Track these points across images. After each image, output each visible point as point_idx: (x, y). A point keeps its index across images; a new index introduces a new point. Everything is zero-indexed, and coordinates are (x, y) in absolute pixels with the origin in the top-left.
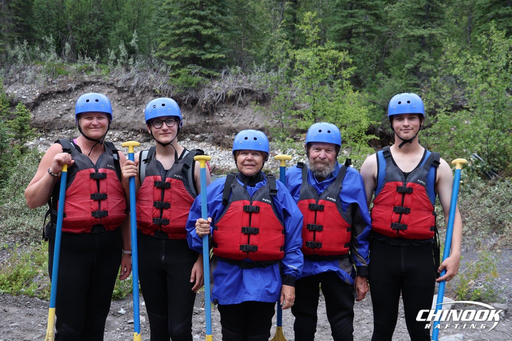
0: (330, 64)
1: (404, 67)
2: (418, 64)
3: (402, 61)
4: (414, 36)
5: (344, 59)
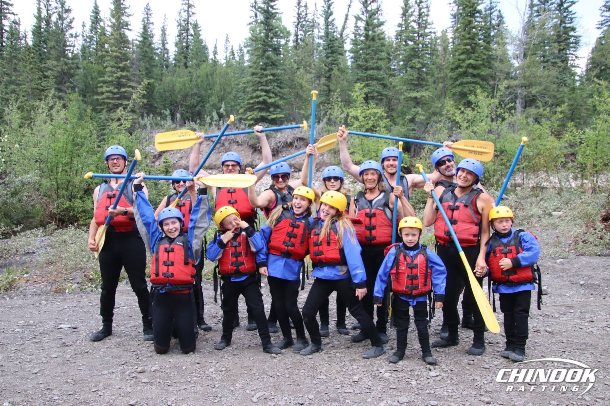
0: (372, 118)
1: (405, 118)
2: (415, 116)
3: (404, 114)
4: (410, 97)
5: (381, 114)
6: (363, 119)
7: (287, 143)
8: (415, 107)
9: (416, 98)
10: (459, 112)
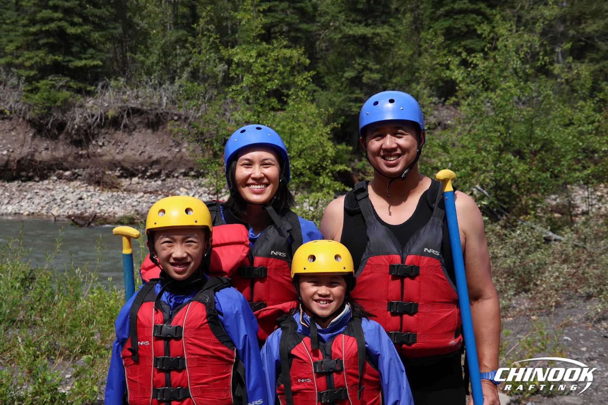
0: (281, 69)
1: (342, 77)
2: (360, 73)
3: (339, 68)
4: (353, 36)
5: (299, 60)
6: (262, 70)
7: (106, 118)
8: (361, 56)
9: (364, 37)
10: (456, 61)
